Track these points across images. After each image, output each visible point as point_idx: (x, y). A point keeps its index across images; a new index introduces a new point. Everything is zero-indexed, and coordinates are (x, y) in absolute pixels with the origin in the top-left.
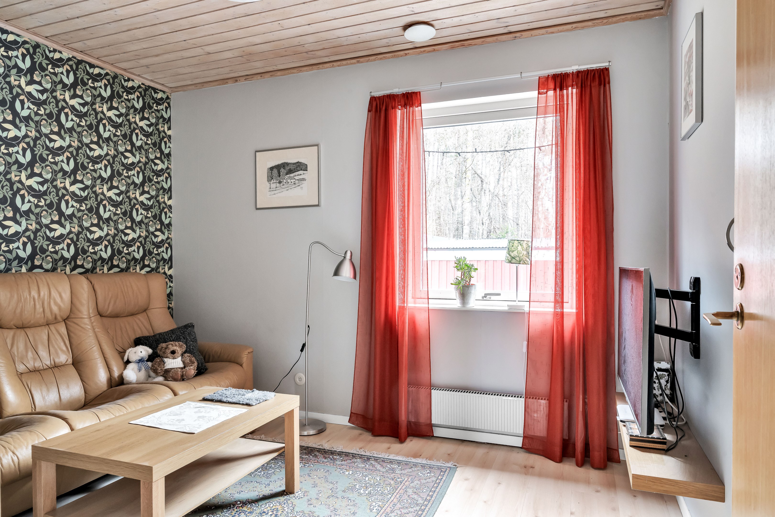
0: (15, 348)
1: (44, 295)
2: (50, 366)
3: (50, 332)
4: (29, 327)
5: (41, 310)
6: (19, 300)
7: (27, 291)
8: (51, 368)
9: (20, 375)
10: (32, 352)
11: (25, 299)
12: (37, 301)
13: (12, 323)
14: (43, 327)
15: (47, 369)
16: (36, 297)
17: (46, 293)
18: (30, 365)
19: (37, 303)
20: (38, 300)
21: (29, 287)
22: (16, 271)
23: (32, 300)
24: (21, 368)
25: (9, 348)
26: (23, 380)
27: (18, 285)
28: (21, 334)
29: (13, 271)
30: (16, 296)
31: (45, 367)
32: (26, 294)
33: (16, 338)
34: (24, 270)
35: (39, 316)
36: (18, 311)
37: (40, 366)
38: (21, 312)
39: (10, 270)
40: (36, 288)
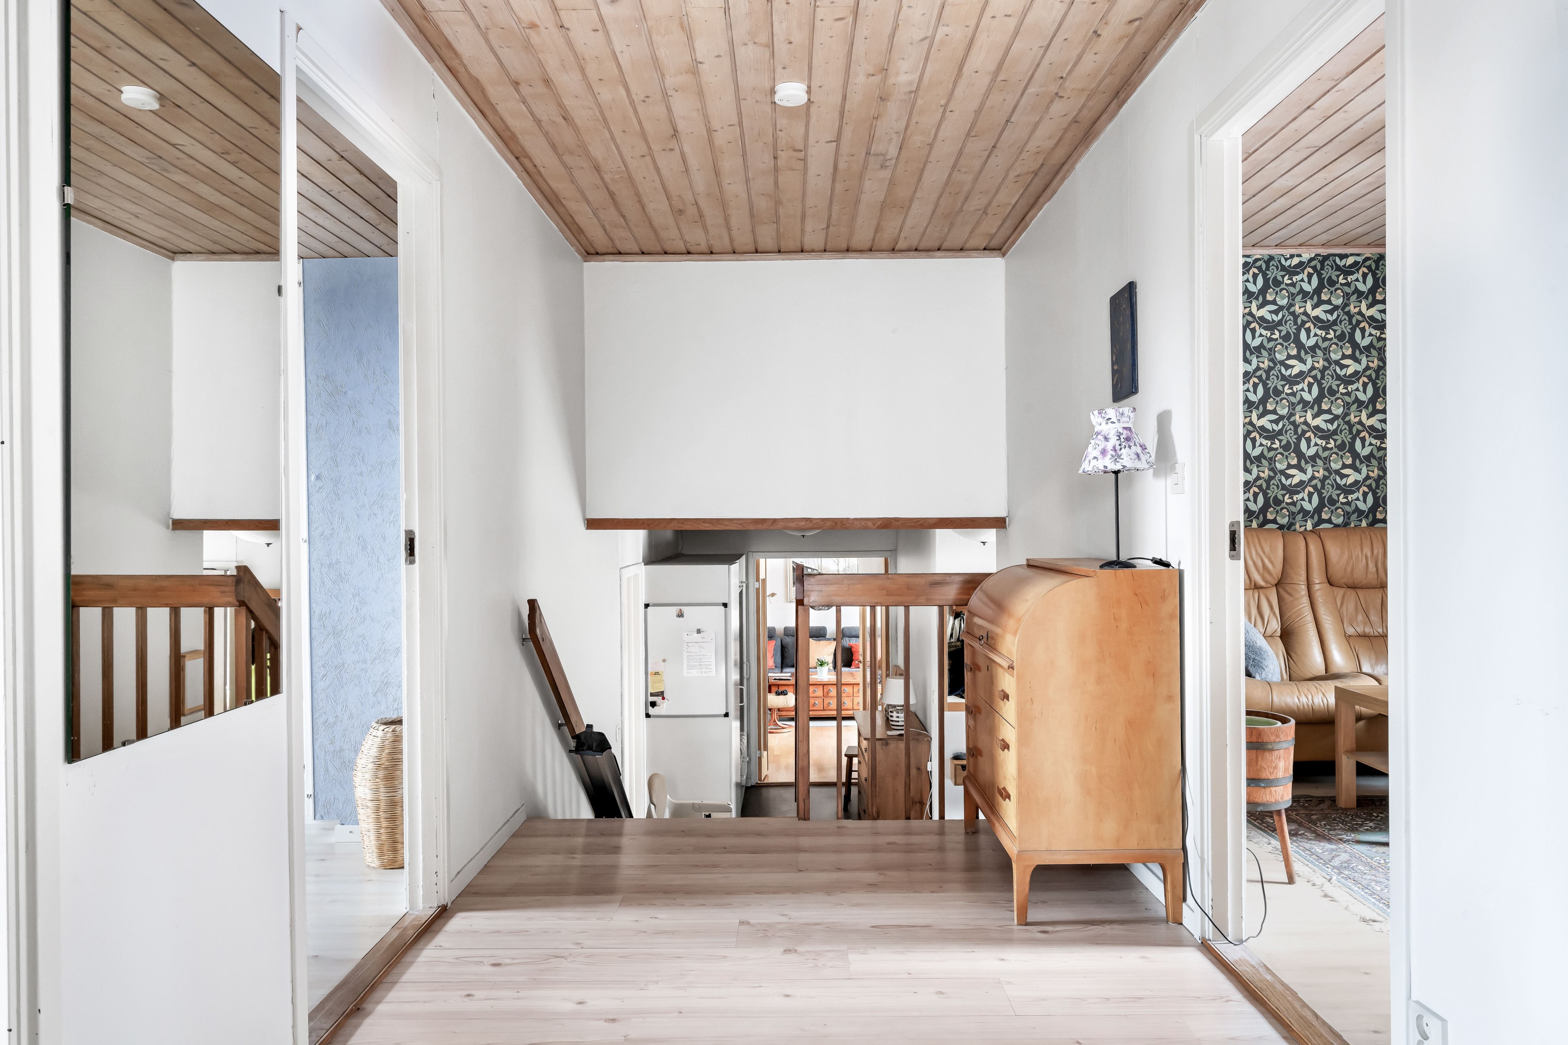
0: (1344, 608)
1: (1378, 553)
2: (1382, 634)
3: (1384, 594)
4: (1361, 588)
5: (1375, 569)
6: (1350, 557)
7: (1359, 548)
8: (1383, 637)
9: (1348, 637)
10: (1362, 615)
11: (1357, 557)
12: (1369, 559)
13: (1342, 581)
14: (1377, 590)
15: (1378, 636)
16: (1369, 554)
17: (1380, 551)
18: (1360, 630)
19: (1370, 562)
20: (1371, 557)
21: (1362, 544)
22: (1355, 526)
23: (1364, 557)
24: (1350, 631)
25: (1339, 607)
26: (1351, 643)
27: (1349, 541)
28: (1351, 594)
29: (1352, 525)
30: (1346, 553)
31: (1376, 634)
32: (1357, 551)
33: (1346, 598)
34: (1364, 524)
35: (1371, 576)
36: (1349, 569)
37: (1370, 632)
38: (1352, 571)
39: (1349, 524)
40: (1369, 544)
